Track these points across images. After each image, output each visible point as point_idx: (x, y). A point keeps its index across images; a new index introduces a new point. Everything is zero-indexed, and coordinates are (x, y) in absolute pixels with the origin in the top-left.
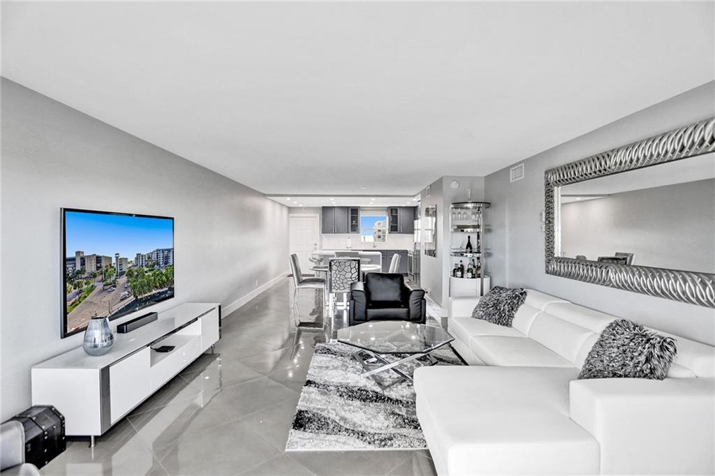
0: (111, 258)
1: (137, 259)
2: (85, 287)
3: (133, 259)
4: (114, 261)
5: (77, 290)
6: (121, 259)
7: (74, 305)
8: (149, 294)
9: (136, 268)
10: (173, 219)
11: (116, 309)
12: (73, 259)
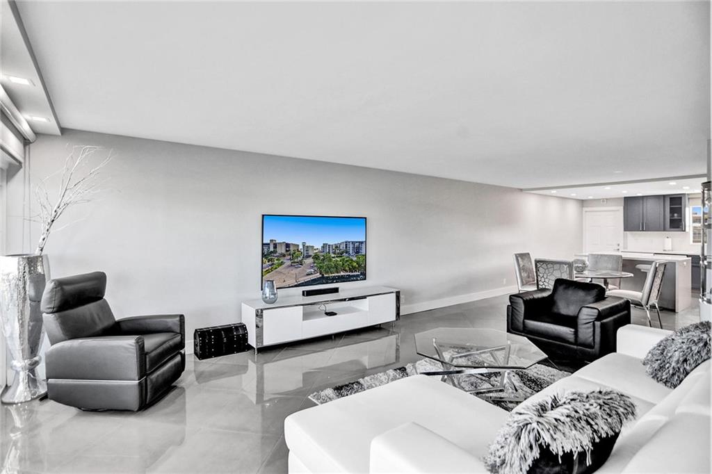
0: (298, 245)
1: (323, 247)
2: (276, 262)
3: (320, 247)
4: (301, 247)
5: (270, 263)
6: (307, 247)
7: (268, 272)
8: (337, 274)
9: (322, 254)
10: (366, 218)
11: (302, 280)
12: (269, 244)
